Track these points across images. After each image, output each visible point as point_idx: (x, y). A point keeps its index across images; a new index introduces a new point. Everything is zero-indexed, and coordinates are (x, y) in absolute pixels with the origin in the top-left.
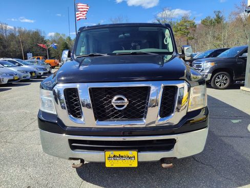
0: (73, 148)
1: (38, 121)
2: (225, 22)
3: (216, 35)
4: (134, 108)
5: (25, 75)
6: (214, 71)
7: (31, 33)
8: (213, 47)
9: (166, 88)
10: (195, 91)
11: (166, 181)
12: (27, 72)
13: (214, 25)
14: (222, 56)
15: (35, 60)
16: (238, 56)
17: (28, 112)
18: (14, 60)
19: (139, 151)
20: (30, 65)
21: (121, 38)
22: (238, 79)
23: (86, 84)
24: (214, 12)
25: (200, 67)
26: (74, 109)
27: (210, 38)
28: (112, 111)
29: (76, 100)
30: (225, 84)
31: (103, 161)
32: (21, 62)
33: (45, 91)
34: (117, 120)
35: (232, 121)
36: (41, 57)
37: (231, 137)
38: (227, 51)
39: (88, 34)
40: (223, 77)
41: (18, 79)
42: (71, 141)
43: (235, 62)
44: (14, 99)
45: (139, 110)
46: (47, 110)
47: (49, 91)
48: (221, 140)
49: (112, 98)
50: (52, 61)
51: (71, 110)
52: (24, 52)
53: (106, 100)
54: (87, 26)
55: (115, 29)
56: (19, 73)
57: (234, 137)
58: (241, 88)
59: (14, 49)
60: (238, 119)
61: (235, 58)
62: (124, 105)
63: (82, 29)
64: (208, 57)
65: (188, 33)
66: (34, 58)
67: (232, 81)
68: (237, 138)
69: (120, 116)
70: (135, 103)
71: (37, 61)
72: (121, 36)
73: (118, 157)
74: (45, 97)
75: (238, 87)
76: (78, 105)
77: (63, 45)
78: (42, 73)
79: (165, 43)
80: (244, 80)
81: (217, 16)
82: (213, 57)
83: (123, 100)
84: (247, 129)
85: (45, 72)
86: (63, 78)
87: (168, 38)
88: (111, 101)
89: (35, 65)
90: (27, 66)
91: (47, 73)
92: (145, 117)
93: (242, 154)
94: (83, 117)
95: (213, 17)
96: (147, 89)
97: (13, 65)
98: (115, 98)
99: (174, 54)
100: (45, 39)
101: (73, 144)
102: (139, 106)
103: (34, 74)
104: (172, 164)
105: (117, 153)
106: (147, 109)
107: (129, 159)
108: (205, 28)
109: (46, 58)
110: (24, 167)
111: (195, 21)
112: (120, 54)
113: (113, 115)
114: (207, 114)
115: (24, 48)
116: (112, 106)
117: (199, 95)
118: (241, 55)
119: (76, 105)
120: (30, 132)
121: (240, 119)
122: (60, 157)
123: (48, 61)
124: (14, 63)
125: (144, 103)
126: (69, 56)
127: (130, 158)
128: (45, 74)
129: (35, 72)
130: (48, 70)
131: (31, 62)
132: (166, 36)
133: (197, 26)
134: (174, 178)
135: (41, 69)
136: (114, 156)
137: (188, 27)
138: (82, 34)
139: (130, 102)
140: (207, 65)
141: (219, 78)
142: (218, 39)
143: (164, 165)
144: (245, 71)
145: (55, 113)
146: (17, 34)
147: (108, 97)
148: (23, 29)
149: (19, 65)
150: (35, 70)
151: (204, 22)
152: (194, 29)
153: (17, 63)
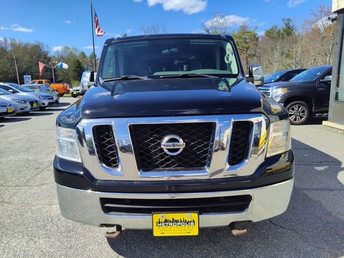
0: (107, 210)
1: (55, 172)
2: (296, 34)
3: (286, 50)
4: (193, 153)
5: (23, 106)
6: (287, 101)
7: (29, 47)
8: (281, 67)
9: (236, 125)
10: (275, 128)
11: (235, 252)
12: (25, 102)
13: (283, 38)
14: (296, 79)
15: (36, 84)
16: (318, 79)
17: (31, 158)
18: (7, 84)
19: (200, 213)
20: (29, 92)
21: (166, 54)
22: (319, 110)
23: (125, 119)
24: (283, 20)
25: (268, 94)
26: (107, 155)
27: (277, 54)
28: (162, 157)
29: (109, 143)
30: (301, 117)
31: (150, 227)
32: (17, 88)
33: (63, 130)
34: (169, 170)
35: (316, 168)
36: (44, 81)
37: (317, 189)
38: (303, 73)
39: (119, 49)
40: (299, 107)
41: (13, 112)
42: (103, 201)
43: (315, 88)
44: (10, 140)
45: (200, 155)
46: (66, 156)
47: (70, 130)
48: (304, 194)
49: (161, 138)
50: (60, 85)
51: (102, 156)
52: (19, 74)
53: (152, 141)
54: (116, 38)
55: (157, 42)
56: (14, 103)
57: (321, 190)
58: (324, 122)
59: (5, 70)
60: (322, 165)
61: (314, 82)
62: (179, 149)
63: (109, 42)
64: (278, 80)
65: (248, 48)
66: (33, 83)
67: (311, 114)
68: (324, 192)
69: (173, 163)
70: (194, 146)
71: (40, 87)
72: (166, 51)
73: (170, 222)
74: (63, 139)
75: (319, 121)
76: (113, 150)
77: (75, 64)
78: (46, 102)
79: (227, 62)
80: (327, 112)
81: (286, 25)
82: (284, 81)
83: (178, 141)
84: (336, 178)
85: (51, 101)
86: (87, 112)
87: (230, 55)
88: (160, 143)
89: (37, 91)
90: (25, 94)
91: (53, 103)
92: (209, 166)
93: (334, 213)
94: (120, 166)
95: (281, 26)
96: (211, 126)
97: (6, 91)
98: (166, 139)
99: (240, 77)
100: (48, 56)
101: (106, 205)
102: (199, 150)
103: (35, 105)
104: (245, 230)
105: (169, 216)
106: (211, 154)
107: (187, 225)
108: (271, 42)
109: (51, 81)
110: (32, 237)
111: (256, 32)
112: (166, 77)
113: (162, 163)
114: (291, 159)
115: (19, 68)
116: (162, 150)
117: (280, 134)
118: (323, 78)
119: (111, 149)
120: (36, 188)
121: (326, 165)
122: (84, 223)
123: (54, 86)
124: (7, 88)
125: (207, 146)
126: (92, 79)
127: (188, 223)
128: (50, 104)
129: (37, 102)
130: (55, 98)
131: (31, 87)
132: (228, 52)
133: (260, 39)
134: (246, 248)
135: (46, 97)
136: (166, 221)
137: (247, 41)
138: (110, 49)
139: (187, 144)
140: (277, 92)
141: (293, 109)
142: (287, 56)
143: (235, 232)
144: (329, 100)
145: (80, 161)
146: (9, 49)
147: (156, 138)
148: (17, 41)
149: (14, 92)
150: (37, 99)
151: (269, 33)
152: (255, 42)
153: (11, 89)
